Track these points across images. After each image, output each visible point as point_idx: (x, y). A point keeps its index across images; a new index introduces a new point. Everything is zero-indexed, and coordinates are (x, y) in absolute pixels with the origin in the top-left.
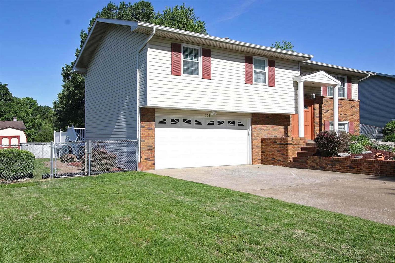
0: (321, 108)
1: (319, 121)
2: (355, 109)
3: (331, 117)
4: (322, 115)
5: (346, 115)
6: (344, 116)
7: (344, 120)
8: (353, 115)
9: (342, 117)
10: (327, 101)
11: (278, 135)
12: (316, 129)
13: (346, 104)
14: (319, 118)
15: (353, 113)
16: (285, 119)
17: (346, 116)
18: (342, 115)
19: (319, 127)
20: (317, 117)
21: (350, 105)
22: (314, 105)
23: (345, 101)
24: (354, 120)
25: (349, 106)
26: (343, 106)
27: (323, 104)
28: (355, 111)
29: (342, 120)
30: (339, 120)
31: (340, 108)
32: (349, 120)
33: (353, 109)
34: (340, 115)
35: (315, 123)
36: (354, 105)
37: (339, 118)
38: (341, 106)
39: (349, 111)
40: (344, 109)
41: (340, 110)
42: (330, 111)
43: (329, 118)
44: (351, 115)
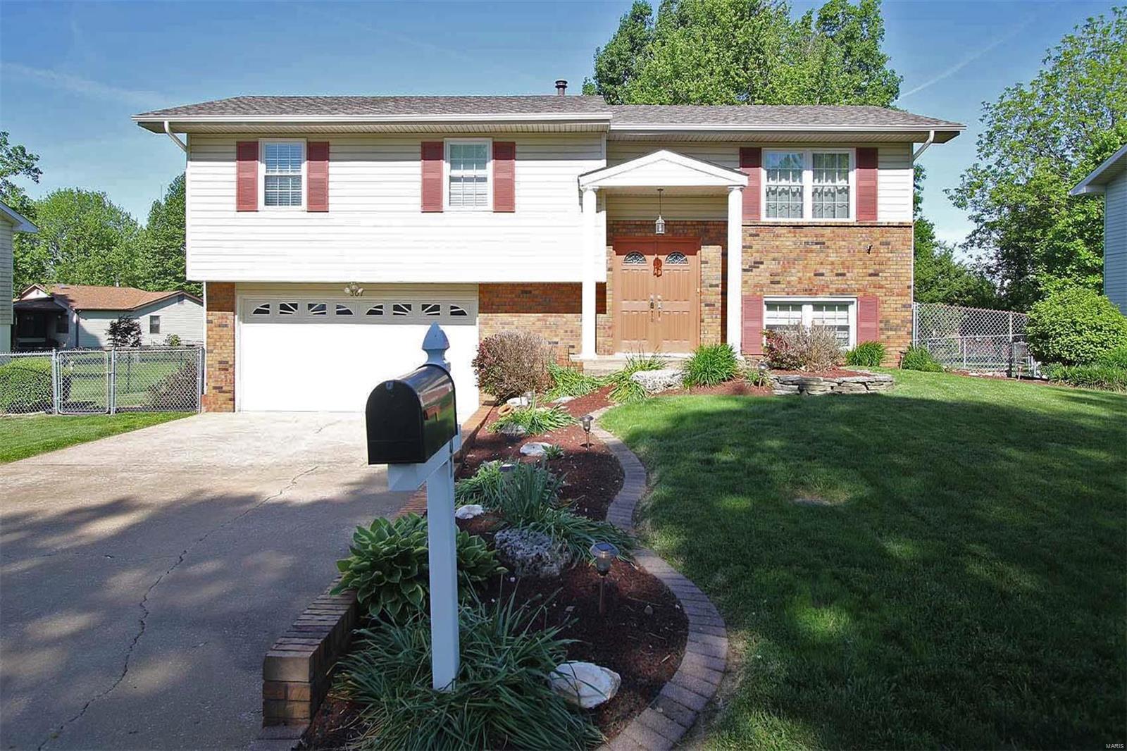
1: (720, 296)
2: (890, 255)
3: (772, 283)
5: (844, 275)
6: (836, 278)
7: (834, 291)
8: (876, 275)
9: (823, 282)
10: (758, 235)
11: (562, 339)
12: (706, 320)
13: (846, 239)
15: (877, 267)
17: (845, 278)
18: (822, 275)
20: (711, 286)
21: (863, 243)
22: (700, 249)
23: (841, 230)
24: (884, 290)
25: (860, 244)
26: (828, 247)
28: (889, 259)
29: (823, 291)
30: (809, 291)
31: (814, 255)
32: (859, 290)
33: (880, 255)
34: (816, 275)
35: (703, 305)
36: (884, 239)
37: (811, 287)
38: (819, 246)
39: (861, 260)
40: (835, 255)
41: (814, 260)
42: (769, 265)
43: (762, 286)
44: (871, 275)
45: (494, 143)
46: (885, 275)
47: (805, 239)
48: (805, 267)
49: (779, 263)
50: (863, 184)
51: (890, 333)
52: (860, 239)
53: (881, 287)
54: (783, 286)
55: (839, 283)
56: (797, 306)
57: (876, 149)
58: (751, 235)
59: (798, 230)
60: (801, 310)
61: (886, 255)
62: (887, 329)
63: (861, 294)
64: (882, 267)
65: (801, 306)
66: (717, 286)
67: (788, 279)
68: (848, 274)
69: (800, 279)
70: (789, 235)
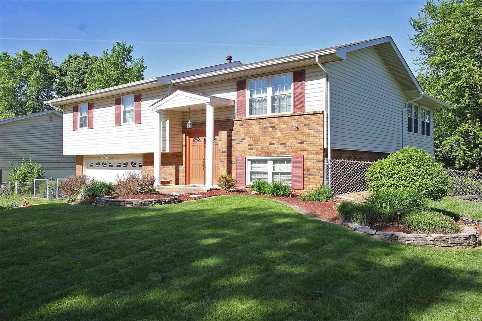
0: (230, 138)
1: (226, 157)
2: (311, 131)
3: (249, 149)
4: (231, 148)
6: (280, 146)
7: (279, 152)
8: (302, 143)
9: (273, 148)
10: (243, 125)
12: (221, 169)
13: (286, 124)
14: (226, 154)
16: (176, 158)
17: (285, 145)
18: (273, 144)
19: (226, 167)
20: (223, 152)
22: (218, 134)
23: (282, 119)
24: (307, 152)
25: (293, 126)
26: (276, 129)
27: (233, 130)
28: (309, 133)
29: (274, 153)
30: (267, 153)
31: (269, 134)
32: (293, 152)
33: (304, 131)
34: (270, 144)
35: (220, 161)
36: (306, 122)
37: (268, 151)
38: (271, 129)
39: (293, 135)
40: (279, 133)
41: (269, 136)
42: (248, 140)
43: (245, 151)
44: (299, 143)
45: (135, 95)
46: (307, 143)
47: (264, 125)
48: (265, 140)
49: (252, 139)
50: (297, 91)
51: (310, 177)
52: (293, 122)
53: (305, 150)
54: (255, 151)
55: (282, 149)
56: (265, 161)
57: (304, 71)
58: (240, 125)
59: (261, 121)
60: (267, 163)
61: (308, 131)
62: (309, 175)
63: (294, 154)
64: (306, 138)
65: (267, 161)
66: (225, 152)
67: (257, 147)
68: (286, 143)
69: (262, 147)
70: (257, 124)
